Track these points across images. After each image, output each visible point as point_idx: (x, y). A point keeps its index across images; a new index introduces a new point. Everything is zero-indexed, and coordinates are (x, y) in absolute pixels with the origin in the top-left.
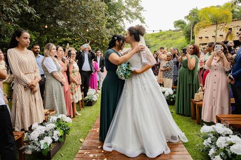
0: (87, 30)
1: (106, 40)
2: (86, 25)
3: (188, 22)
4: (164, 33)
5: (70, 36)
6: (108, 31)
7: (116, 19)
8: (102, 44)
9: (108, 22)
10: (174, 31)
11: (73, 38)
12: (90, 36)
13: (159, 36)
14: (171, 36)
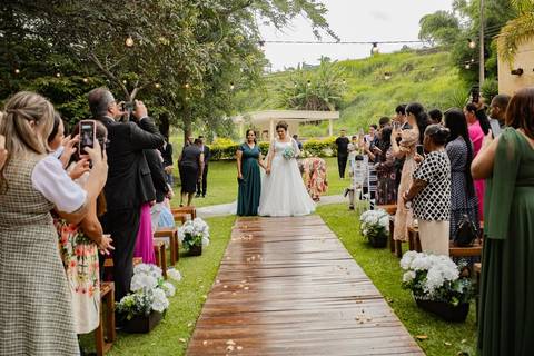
0: (130, 42)
1: (196, 81)
2: (125, 27)
3: (465, 21)
4: (387, 60)
5: (67, 72)
6: (203, 51)
7: (228, 13)
8: (180, 99)
9: (200, 17)
10: (419, 52)
11: (75, 77)
12: (138, 71)
13: (370, 70)
14: (410, 67)
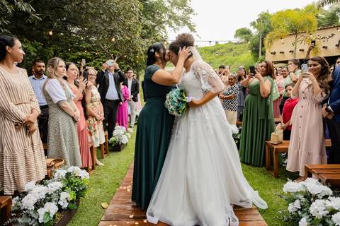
0: (113, 40)
1: (141, 55)
2: (112, 33)
3: (254, 31)
4: (222, 47)
5: (89, 50)
6: (144, 42)
7: (155, 26)
8: (135, 62)
9: (143, 29)
10: (235, 44)
11: (93, 52)
12: (118, 50)
13: (215, 51)
14: (231, 50)
